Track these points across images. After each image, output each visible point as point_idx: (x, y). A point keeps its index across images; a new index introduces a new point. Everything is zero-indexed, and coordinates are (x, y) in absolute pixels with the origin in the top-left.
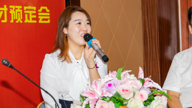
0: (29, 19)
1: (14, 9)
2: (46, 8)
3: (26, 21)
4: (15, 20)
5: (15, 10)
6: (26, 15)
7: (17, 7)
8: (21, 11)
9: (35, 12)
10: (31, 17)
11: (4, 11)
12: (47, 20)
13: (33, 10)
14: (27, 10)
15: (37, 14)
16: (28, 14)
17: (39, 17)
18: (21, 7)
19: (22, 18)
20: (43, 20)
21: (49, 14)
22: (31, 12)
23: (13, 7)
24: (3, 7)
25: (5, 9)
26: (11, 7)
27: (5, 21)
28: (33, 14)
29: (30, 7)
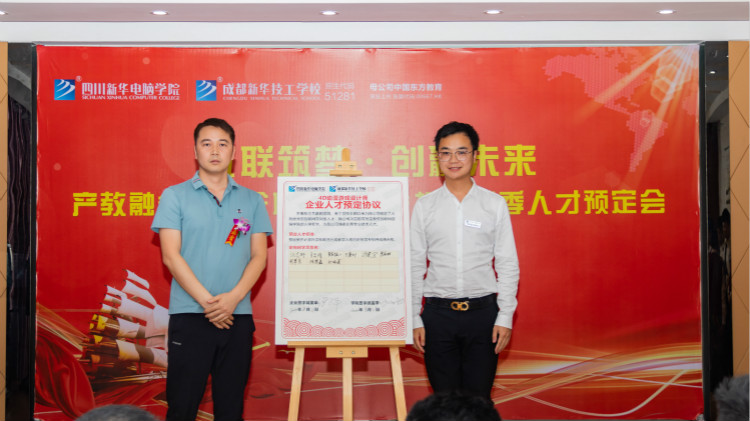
0: (621, 207)
1: (592, 196)
2: (657, 191)
3: (616, 210)
4: (593, 211)
5: (594, 197)
6: (616, 204)
7: (597, 192)
8: (606, 197)
9: (634, 198)
10: (625, 205)
11: (573, 199)
12: (658, 208)
13: (630, 195)
14: (618, 195)
15: (638, 201)
16: (620, 202)
17: (642, 205)
18: (606, 192)
19: (607, 207)
20: (650, 208)
21: (663, 200)
22: (625, 199)
23: (592, 192)
24: (572, 193)
25: (576, 195)
26: (586, 192)
27: (576, 211)
28: (629, 201)
29: (624, 192)
